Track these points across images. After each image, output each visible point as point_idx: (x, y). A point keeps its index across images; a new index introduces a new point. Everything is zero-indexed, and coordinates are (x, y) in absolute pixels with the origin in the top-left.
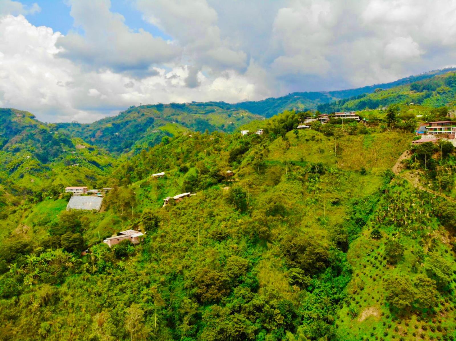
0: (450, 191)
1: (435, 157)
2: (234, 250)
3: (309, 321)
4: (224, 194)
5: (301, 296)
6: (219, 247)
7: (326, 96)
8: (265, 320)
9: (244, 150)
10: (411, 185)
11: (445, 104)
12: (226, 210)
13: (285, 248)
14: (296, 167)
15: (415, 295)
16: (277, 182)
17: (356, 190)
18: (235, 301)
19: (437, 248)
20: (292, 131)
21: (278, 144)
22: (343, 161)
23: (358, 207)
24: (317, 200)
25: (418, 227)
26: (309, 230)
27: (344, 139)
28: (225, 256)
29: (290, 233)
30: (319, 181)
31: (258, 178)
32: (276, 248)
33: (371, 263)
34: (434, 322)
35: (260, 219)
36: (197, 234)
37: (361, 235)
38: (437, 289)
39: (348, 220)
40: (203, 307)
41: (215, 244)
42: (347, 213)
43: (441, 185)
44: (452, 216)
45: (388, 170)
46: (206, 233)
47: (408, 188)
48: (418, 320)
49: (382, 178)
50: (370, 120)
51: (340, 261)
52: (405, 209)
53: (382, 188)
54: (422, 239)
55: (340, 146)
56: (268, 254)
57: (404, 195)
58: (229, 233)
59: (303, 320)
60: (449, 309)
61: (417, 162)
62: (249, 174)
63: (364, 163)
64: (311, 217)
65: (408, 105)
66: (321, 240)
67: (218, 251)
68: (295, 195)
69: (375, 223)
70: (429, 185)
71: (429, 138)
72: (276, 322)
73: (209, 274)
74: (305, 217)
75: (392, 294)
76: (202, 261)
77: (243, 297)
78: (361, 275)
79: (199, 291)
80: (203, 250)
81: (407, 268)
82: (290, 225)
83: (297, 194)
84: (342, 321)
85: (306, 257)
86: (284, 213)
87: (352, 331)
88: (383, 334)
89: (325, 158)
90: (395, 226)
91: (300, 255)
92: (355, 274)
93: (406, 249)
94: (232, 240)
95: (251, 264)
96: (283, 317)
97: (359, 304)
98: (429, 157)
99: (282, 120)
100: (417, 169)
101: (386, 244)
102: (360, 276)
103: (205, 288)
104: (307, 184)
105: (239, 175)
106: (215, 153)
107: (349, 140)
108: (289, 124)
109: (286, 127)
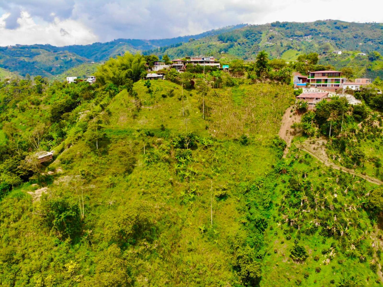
0: (364, 166)
7: (147, 43)
9: (71, 105)
14: (157, 140)
20: (141, 82)
21: (123, 102)
22: (216, 126)
30: (193, 161)
31: (97, 163)
39: (245, 224)
45: (276, 138)
49: (272, 149)
50: (235, 67)
53: (277, 165)
61: (314, 126)
62: (82, 157)
65: (220, 54)
68: (161, 190)
71: (313, 92)
74: (184, 231)
83: (164, 186)
89: (192, 123)
99: (122, 65)
100: (318, 137)
104: (176, 166)
105: (63, 162)
106: (31, 108)
107: (215, 95)
108: (135, 70)
109: (131, 75)
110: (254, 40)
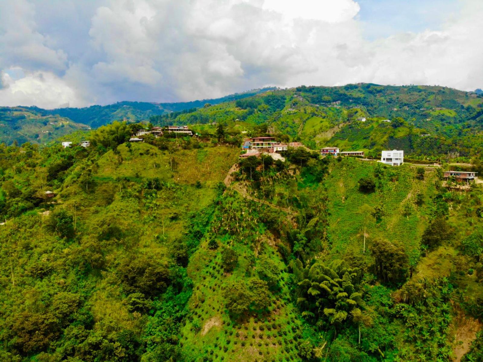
0: (272, 198)
1: (258, 169)
2: (61, 286)
3: (153, 347)
4: (43, 220)
5: (143, 322)
6: (41, 285)
7: (158, 107)
8: (104, 357)
9: (67, 165)
10: (240, 195)
11: (265, 121)
12: (47, 240)
13: (122, 274)
14: (131, 184)
15: (251, 298)
16: (109, 201)
17: (193, 203)
18: (66, 344)
19: (265, 251)
20: (124, 144)
21: (108, 158)
22: (180, 176)
23: (195, 220)
24: (155, 217)
25: (248, 233)
26: (148, 249)
27: (179, 153)
28: (50, 295)
29: (127, 256)
30: (157, 197)
31: (87, 198)
32: (111, 275)
33: (210, 273)
34: (269, 321)
35: (92, 246)
36: (10, 273)
37: (200, 248)
38: (269, 289)
39: (187, 234)
40: (27, 358)
41: (36, 282)
42: (185, 227)
43: (265, 194)
44: (276, 220)
45: (220, 183)
46: (22, 270)
47: (238, 199)
48: (256, 322)
50: (202, 134)
51: (181, 277)
52: (237, 218)
53: (216, 199)
54: (253, 244)
55: (176, 160)
56: (103, 284)
57: (235, 205)
58: (53, 267)
59: (146, 347)
60: (280, 306)
61: (244, 174)
62: (75, 194)
63: (199, 177)
64: (149, 236)
65: (234, 121)
66: (161, 259)
67: (40, 290)
68: (131, 215)
69: (211, 234)
70: (255, 194)
71: (253, 152)
72: (117, 356)
73: (30, 319)
74: (143, 237)
75: (231, 301)
76: (19, 305)
77: (76, 337)
78: (202, 287)
79: (20, 340)
80: (20, 291)
81: (242, 273)
82: (127, 247)
83: (133, 212)
84: (187, 338)
85: (146, 279)
86: (120, 235)
87: (196, 346)
88: (225, 343)
89: (161, 173)
90: (229, 234)
91: (140, 278)
92: (196, 288)
93: (240, 255)
94: (58, 275)
95: (83, 299)
96: (124, 349)
97: (201, 318)
98: (254, 169)
99: (111, 131)
100: (244, 181)
101: (222, 253)
102: (200, 289)
103: (28, 336)
104: (144, 201)
105: (62, 196)
106: (27, 170)
107: (183, 154)
108: (120, 135)
109: (117, 139)
110: (276, 107)
